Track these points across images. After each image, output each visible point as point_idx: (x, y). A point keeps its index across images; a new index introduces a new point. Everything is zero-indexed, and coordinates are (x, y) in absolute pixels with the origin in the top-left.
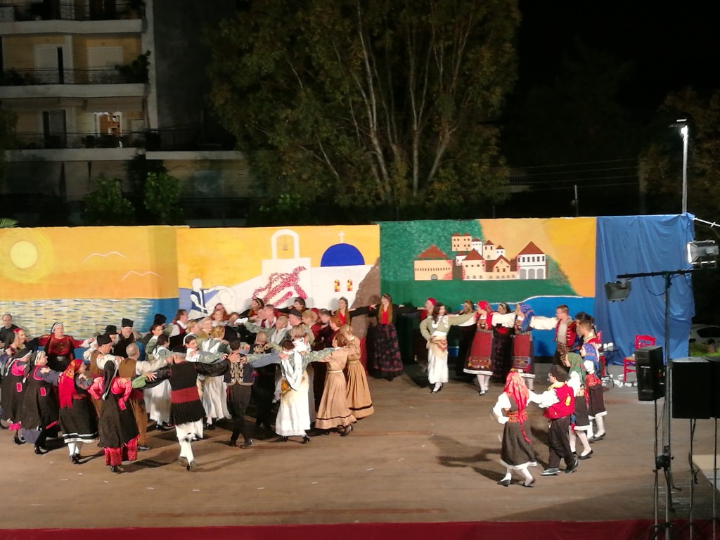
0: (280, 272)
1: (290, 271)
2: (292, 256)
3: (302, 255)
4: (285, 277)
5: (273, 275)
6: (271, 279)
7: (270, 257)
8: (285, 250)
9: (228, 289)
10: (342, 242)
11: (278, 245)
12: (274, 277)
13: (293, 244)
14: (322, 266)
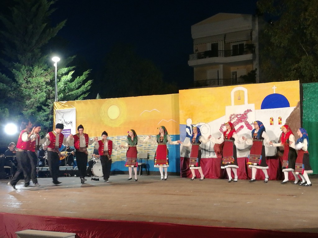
0: (236, 113)
1: (242, 113)
2: (244, 103)
3: (249, 102)
4: (239, 116)
5: (232, 115)
6: (230, 118)
7: (230, 105)
8: (239, 99)
9: (206, 124)
10: (275, 93)
11: (235, 97)
12: (233, 117)
13: (244, 96)
14: (261, 109)
